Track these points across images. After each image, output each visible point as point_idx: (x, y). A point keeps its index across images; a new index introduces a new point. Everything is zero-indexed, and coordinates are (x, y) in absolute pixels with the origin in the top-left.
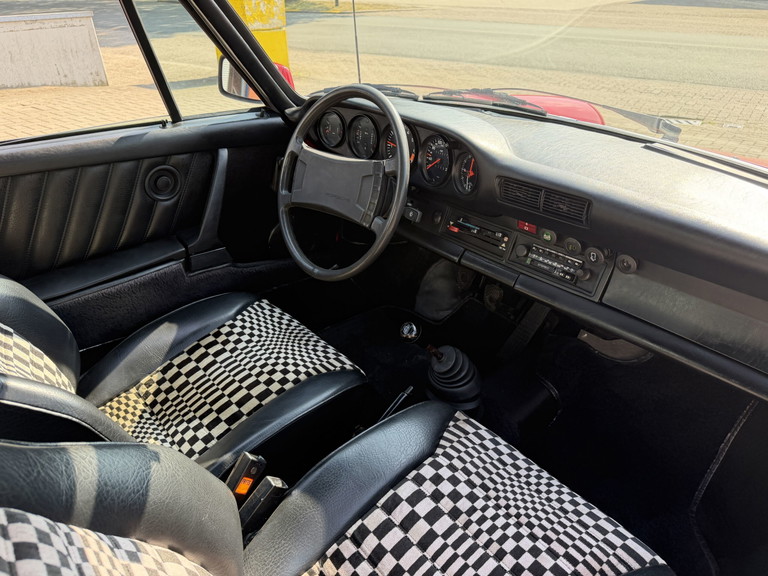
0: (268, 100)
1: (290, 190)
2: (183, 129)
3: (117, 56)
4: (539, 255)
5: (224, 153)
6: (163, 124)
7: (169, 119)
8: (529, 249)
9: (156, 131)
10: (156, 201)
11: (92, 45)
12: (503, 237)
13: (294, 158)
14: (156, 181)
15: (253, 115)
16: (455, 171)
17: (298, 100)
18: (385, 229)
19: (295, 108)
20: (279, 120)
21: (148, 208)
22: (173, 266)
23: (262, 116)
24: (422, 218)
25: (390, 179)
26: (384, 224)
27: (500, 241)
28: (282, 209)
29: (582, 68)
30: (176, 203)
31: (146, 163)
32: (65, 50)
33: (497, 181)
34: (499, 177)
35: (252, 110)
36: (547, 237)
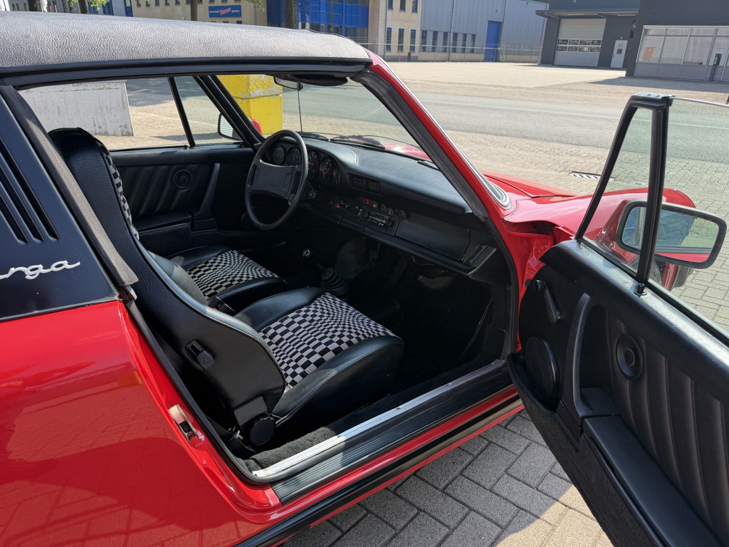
0: (245, 139)
1: (252, 185)
2: (195, 150)
3: (140, 113)
4: (374, 216)
5: (218, 166)
6: (185, 147)
7: (189, 145)
8: (369, 214)
9: (182, 150)
10: (178, 189)
11: (123, 104)
12: (359, 208)
13: (255, 167)
14: (178, 179)
15: (236, 146)
16: (334, 174)
17: (262, 139)
18: (294, 200)
19: (260, 143)
20: (250, 149)
21: (173, 193)
22: (184, 225)
23: (240, 147)
24: (316, 196)
25: (299, 174)
26: (294, 197)
27: (359, 211)
28: (247, 195)
29: (528, 135)
30: (189, 191)
31: (174, 168)
32: (101, 107)
33: (348, 176)
34: (349, 174)
35: (235, 143)
36: (375, 206)
